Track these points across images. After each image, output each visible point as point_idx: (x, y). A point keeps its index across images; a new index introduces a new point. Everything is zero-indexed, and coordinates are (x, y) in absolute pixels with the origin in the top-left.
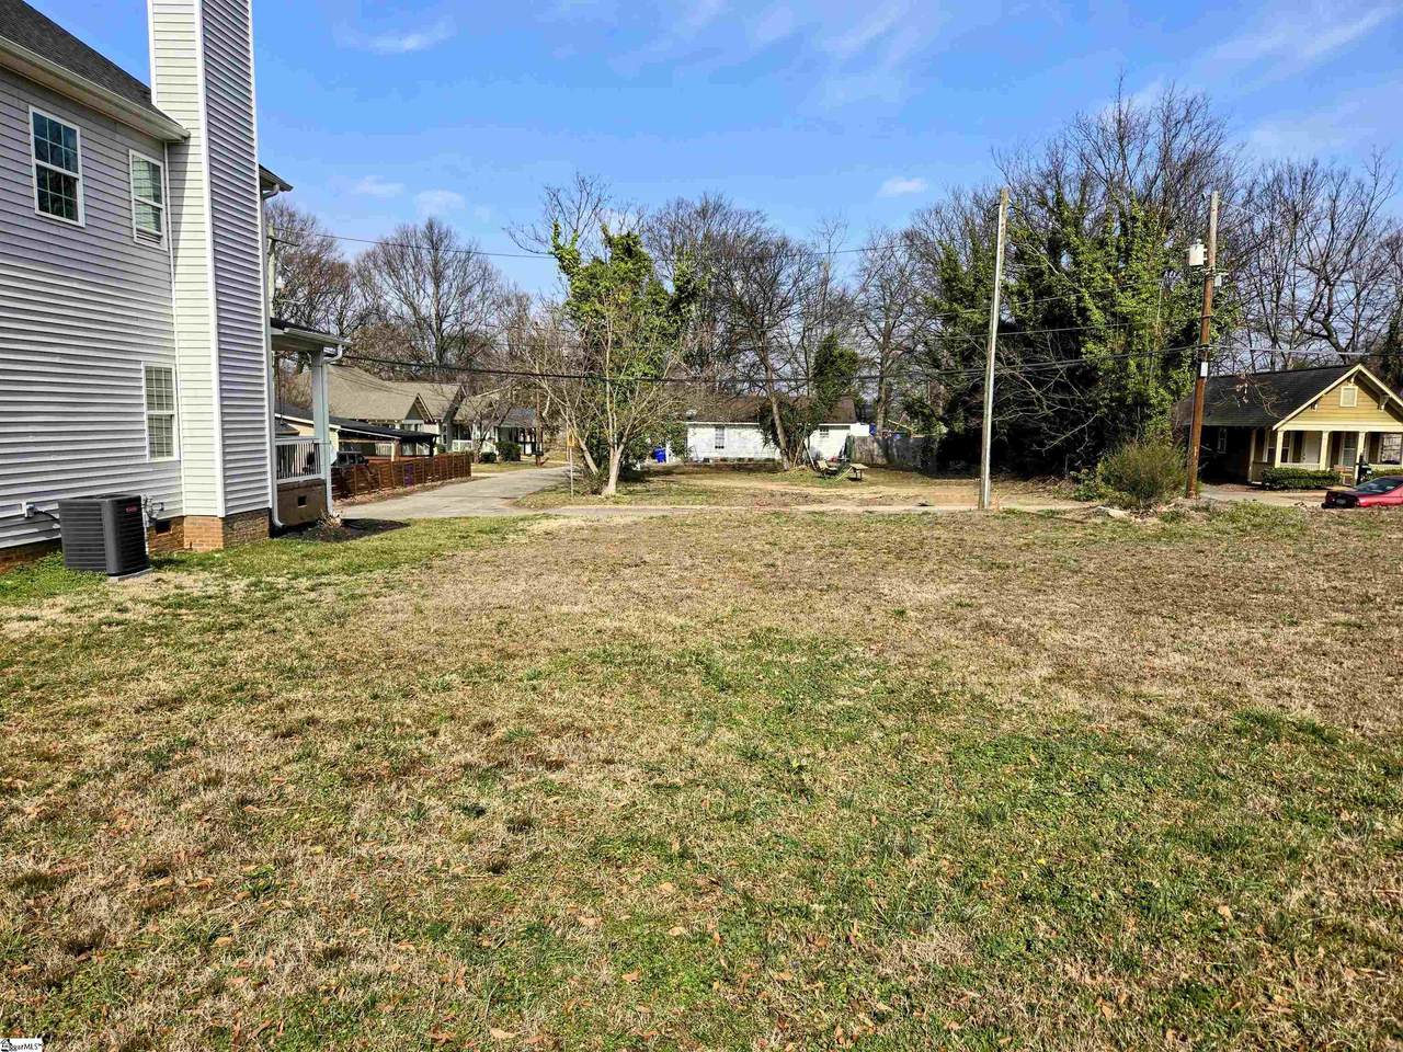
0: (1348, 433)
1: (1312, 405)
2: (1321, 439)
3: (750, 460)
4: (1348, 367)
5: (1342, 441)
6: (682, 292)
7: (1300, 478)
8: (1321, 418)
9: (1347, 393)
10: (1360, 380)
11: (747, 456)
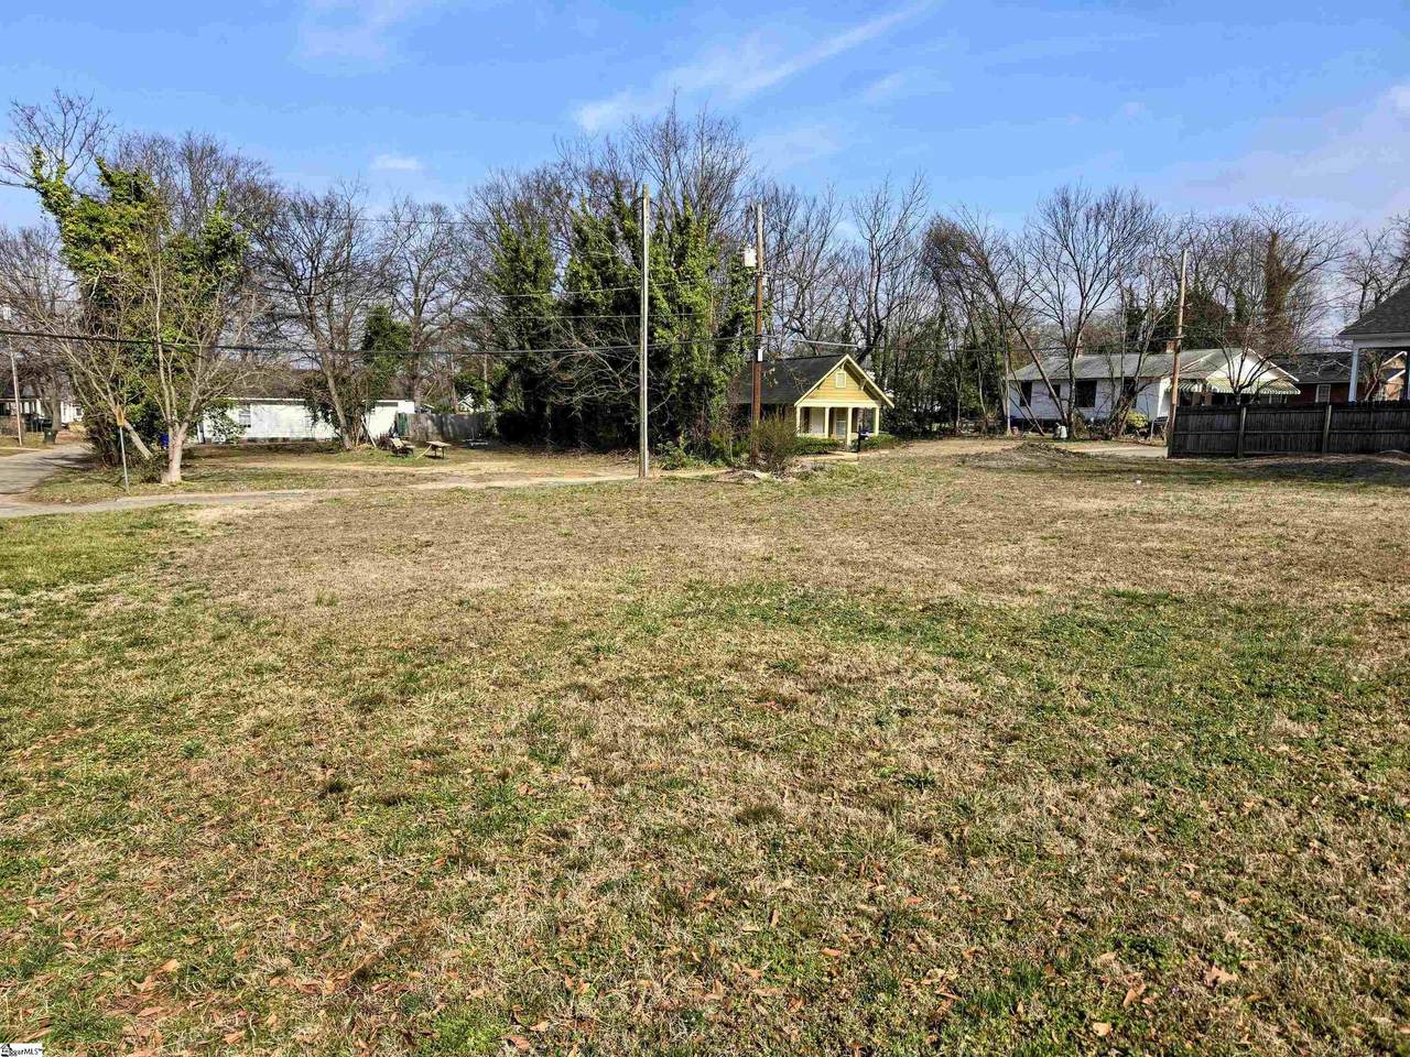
0: (839, 409)
1: (818, 386)
2: (824, 414)
3: (284, 440)
4: (839, 356)
5: (837, 414)
6: (218, 247)
7: (815, 445)
8: (824, 397)
9: (838, 378)
10: (848, 367)
11: (281, 436)
